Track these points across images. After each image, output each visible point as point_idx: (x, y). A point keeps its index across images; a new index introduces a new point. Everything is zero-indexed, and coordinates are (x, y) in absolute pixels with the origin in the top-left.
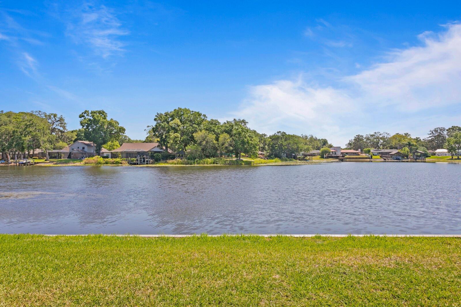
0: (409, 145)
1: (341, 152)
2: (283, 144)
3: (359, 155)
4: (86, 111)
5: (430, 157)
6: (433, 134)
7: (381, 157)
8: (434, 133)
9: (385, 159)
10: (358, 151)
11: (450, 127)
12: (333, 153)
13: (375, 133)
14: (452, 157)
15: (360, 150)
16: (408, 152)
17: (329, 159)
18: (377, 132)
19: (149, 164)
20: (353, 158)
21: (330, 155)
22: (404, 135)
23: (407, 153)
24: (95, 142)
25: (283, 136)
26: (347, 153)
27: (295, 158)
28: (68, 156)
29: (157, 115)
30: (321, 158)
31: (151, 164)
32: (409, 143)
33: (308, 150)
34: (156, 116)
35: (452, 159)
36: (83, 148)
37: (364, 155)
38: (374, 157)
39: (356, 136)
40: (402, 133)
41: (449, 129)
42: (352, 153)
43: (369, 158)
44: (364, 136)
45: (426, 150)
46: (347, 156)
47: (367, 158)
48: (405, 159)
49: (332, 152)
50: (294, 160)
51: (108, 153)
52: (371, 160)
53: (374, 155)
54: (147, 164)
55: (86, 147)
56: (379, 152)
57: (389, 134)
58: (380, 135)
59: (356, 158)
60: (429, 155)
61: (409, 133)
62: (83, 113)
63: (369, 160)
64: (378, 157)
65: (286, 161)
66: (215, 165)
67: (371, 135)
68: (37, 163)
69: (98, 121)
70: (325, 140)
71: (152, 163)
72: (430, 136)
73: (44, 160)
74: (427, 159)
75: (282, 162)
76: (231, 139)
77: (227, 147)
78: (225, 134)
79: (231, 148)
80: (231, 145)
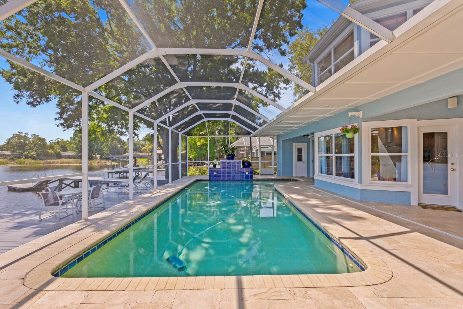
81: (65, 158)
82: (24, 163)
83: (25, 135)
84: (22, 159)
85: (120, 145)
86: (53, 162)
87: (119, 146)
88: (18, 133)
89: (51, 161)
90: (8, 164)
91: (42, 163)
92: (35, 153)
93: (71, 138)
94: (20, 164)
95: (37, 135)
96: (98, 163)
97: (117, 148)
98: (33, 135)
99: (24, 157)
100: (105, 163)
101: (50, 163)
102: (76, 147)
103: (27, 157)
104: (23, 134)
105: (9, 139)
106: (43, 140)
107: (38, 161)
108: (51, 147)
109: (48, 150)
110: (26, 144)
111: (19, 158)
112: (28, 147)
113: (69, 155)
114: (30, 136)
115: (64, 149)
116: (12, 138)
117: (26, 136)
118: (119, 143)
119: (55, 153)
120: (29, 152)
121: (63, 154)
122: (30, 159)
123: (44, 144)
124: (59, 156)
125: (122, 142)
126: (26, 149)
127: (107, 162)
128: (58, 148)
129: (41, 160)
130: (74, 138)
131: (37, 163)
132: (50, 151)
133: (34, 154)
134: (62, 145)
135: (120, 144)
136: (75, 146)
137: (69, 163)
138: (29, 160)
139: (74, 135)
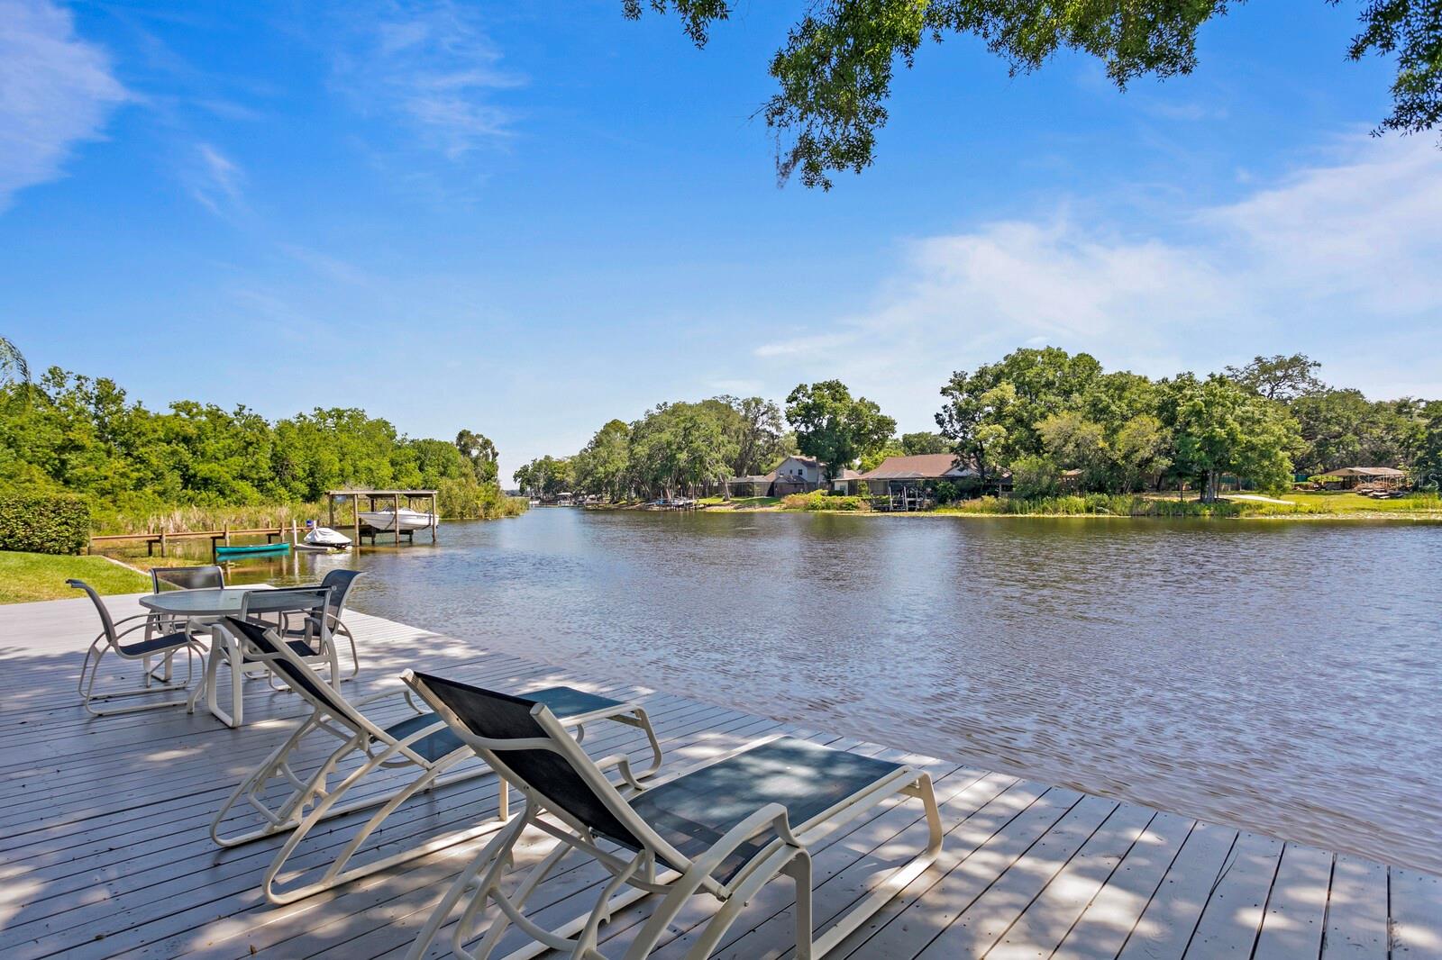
4: (801, 386)
19: (919, 510)
24: (820, 458)
28: (769, 492)
29: (953, 377)
31: (926, 510)
34: (951, 381)
36: (800, 472)
51: (843, 484)
54: (911, 510)
55: (805, 470)
62: (794, 392)
66: (1094, 516)
68: (709, 505)
69: (822, 407)
71: (930, 508)
73: (721, 500)
76: (1168, 432)
77: (1149, 461)
78: (1145, 418)
79: (1165, 463)
80: (1168, 453)
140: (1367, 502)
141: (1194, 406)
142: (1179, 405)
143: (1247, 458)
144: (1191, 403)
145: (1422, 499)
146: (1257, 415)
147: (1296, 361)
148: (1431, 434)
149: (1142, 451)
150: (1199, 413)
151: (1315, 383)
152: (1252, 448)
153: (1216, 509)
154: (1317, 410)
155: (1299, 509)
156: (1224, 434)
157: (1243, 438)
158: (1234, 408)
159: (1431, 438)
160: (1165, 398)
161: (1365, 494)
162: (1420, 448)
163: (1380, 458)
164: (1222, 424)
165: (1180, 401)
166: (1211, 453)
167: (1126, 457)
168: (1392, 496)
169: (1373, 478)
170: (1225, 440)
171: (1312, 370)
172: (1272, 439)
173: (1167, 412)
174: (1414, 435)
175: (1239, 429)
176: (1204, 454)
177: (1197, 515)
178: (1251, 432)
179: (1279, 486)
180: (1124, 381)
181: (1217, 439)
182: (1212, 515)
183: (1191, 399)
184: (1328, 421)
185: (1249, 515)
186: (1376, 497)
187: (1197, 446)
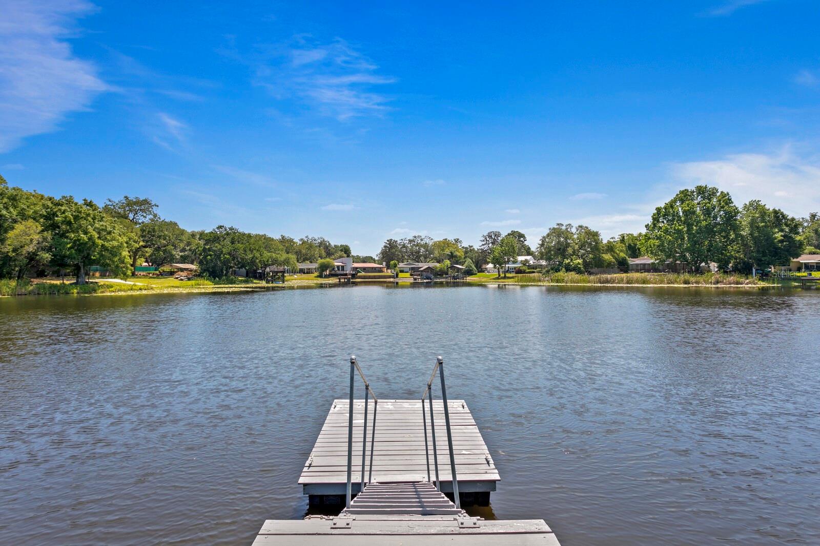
0: (452, 256)
1: (353, 266)
2: (222, 252)
3: (382, 272)
5: (476, 274)
6: (487, 241)
7: (411, 275)
8: (488, 239)
9: (415, 279)
10: (382, 266)
11: (510, 232)
12: (339, 269)
13: (415, 237)
14: (499, 275)
15: (384, 263)
16: (448, 266)
17: (330, 279)
18: (417, 236)
20: (369, 277)
21: (333, 272)
22: (454, 241)
23: (446, 268)
25: (228, 234)
26: (364, 269)
27: (261, 277)
30: (318, 277)
32: (451, 253)
33: (287, 262)
35: (498, 278)
37: (389, 272)
38: (401, 275)
39: (386, 242)
40: (451, 238)
41: (509, 235)
42: (372, 268)
43: (393, 277)
44: (399, 242)
45: (471, 265)
46: (363, 274)
47: (390, 277)
48: (444, 278)
49: (338, 267)
50: (255, 281)
52: (396, 280)
53: (402, 271)
56: (412, 268)
57: (432, 239)
58: (422, 240)
59: (374, 276)
60: (475, 272)
61: (460, 239)
63: (392, 280)
64: (408, 275)
65: (231, 284)
67: (409, 240)
70: (347, 246)
72: (484, 243)
74: (469, 279)
75: (216, 286)
76: (48, 235)
77: (35, 254)
78: (30, 222)
79: (47, 256)
80: (49, 250)
81: (637, 271)
82: (563, 281)
83: (567, 229)
84: (561, 273)
85: (781, 234)
86: (611, 278)
87: (779, 236)
88: (556, 227)
89: (609, 276)
90: (540, 281)
91: (592, 281)
92: (580, 261)
93: (647, 226)
94: (557, 281)
95: (586, 227)
96: (717, 282)
97: (773, 243)
98: (579, 226)
99: (564, 269)
100: (738, 283)
101: (607, 281)
102: (658, 246)
103: (568, 269)
104: (564, 228)
105: (544, 237)
106: (596, 234)
107: (586, 276)
108: (610, 248)
109: (603, 255)
110: (568, 245)
111: (558, 270)
112: (570, 250)
113: (645, 265)
114: (574, 230)
115: (634, 251)
116: (548, 235)
117: (569, 230)
118: (776, 226)
119: (616, 259)
120: (572, 260)
121: (632, 261)
122: (573, 273)
123: (597, 243)
124: (623, 266)
125: (787, 225)
126: (567, 255)
127: (742, 280)
128: (622, 251)
129: (590, 273)
130: (655, 225)
131: (584, 281)
132: (607, 257)
133: (579, 263)
134: (630, 245)
135: (782, 230)
136: (657, 242)
137: (644, 282)
138: (573, 275)
139: (654, 219)
140: (177, 283)
141: (66, 217)
142: (57, 216)
143: (102, 255)
144: (63, 215)
145: (201, 281)
146: (109, 229)
147: (146, 202)
148: (204, 248)
149: (26, 247)
150: (69, 223)
151: (155, 216)
152: (106, 249)
153: (81, 288)
154: (154, 230)
155: (134, 287)
156: (86, 239)
157: (100, 242)
158: (94, 222)
159: (204, 250)
160: (49, 210)
161: (177, 278)
162: (200, 254)
163: (184, 260)
164: (86, 233)
165: (59, 214)
166: (79, 251)
167: (14, 250)
168: (189, 279)
169: (182, 270)
170: (86, 243)
171: (154, 208)
172: (117, 244)
173: (50, 221)
174: (198, 248)
175: (97, 236)
176: (74, 252)
177: (67, 293)
178: (105, 239)
179: (125, 274)
180: (15, 193)
181: (81, 241)
182: (78, 293)
183: (64, 213)
184: (159, 237)
185: (103, 292)
186: (182, 280)
187: (69, 246)
